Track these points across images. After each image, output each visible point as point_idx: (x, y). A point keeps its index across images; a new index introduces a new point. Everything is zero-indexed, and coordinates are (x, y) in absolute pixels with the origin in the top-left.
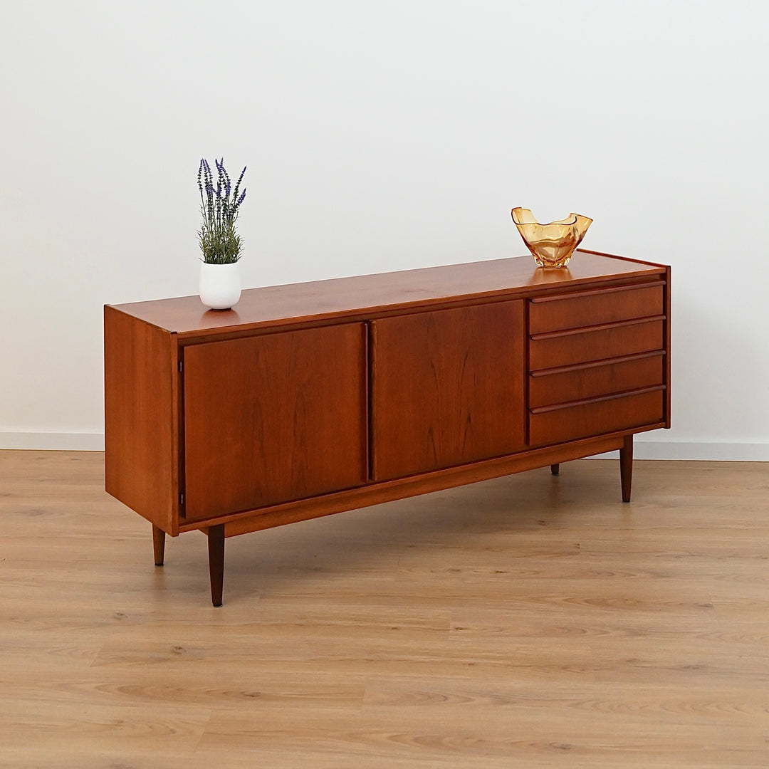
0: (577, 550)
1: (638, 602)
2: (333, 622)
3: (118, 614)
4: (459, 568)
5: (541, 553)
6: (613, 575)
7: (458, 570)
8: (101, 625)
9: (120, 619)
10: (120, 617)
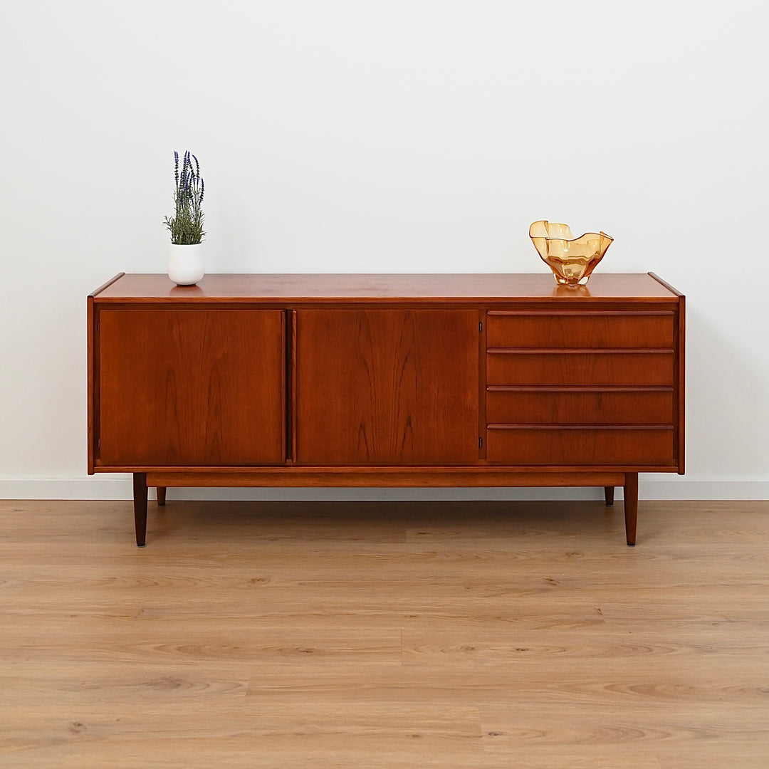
0: (601, 618)
1: (691, 688)
2: (339, 729)
3: (74, 724)
4: (472, 645)
5: (560, 622)
6: (651, 650)
7: (473, 649)
8: (55, 742)
9: (78, 732)
10: (77, 728)
